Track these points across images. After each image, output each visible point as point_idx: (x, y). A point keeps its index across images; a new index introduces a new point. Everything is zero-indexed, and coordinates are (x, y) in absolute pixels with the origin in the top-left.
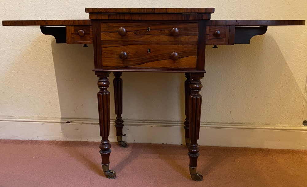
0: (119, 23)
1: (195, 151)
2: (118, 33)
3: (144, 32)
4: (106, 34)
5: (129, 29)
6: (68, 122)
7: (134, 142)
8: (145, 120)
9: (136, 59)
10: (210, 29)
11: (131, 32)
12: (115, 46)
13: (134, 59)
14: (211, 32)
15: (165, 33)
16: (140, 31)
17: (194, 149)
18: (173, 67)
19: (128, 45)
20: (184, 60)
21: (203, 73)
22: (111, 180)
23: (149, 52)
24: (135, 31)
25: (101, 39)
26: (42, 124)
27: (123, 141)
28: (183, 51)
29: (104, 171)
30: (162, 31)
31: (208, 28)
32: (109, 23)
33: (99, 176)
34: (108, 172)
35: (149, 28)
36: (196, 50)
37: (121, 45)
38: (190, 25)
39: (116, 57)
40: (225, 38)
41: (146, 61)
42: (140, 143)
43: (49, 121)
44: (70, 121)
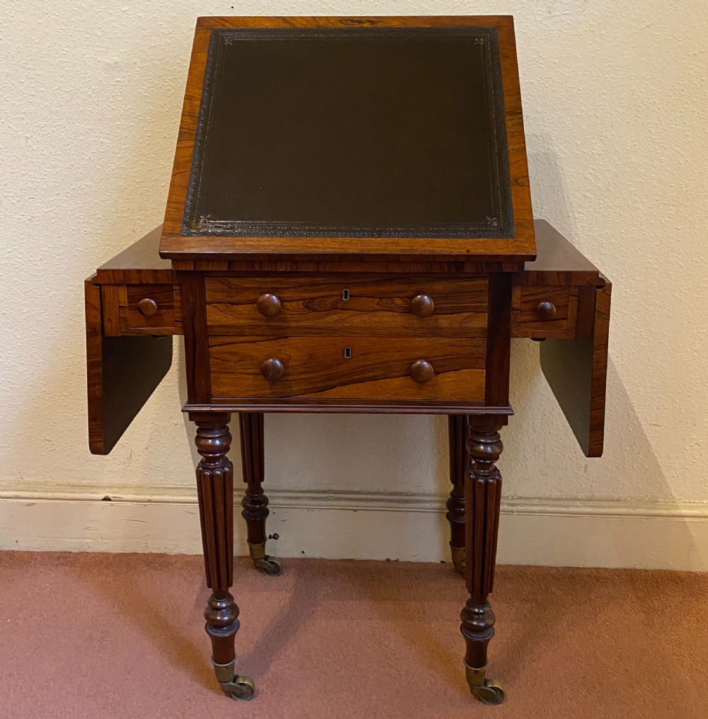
0: (259, 279)
1: (482, 624)
2: (255, 305)
3: (332, 303)
4: (222, 309)
5: (287, 295)
6: (107, 499)
7: (302, 556)
8: (335, 492)
9: (311, 375)
10: (523, 294)
11: (294, 303)
12: (249, 342)
13: (303, 376)
14: (525, 302)
15: (393, 305)
16: (321, 299)
17: (478, 620)
18: (418, 398)
19: (287, 337)
20: (449, 379)
21: (506, 416)
22: (240, 702)
23: (348, 355)
24: (306, 299)
25: (209, 323)
26: (30, 505)
27: (267, 558)
28: (446, 355)
29: (220, 682)
30: (385, 301)
31: (517, 293)
32: (230, 279)
33: (205, 691)
34: (231, 683)
35: (346, 292)
36: (483, 350)
37: (265, 338)
38: (465, 283)
39: (250, 371)
40: (566, 319)
41: (338, 381)
42: (322, 559)
43: (50, 495)
44: (110, 496)
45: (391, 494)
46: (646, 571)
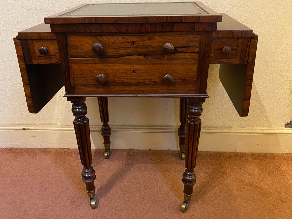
6: (24, 129)
21: (204, 98)
43: (3, 128)
44: (25, 128)
45: (130, 126)
46: (226, 153)
